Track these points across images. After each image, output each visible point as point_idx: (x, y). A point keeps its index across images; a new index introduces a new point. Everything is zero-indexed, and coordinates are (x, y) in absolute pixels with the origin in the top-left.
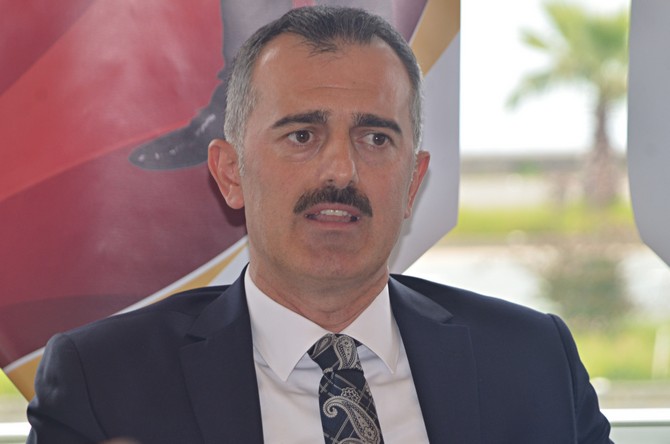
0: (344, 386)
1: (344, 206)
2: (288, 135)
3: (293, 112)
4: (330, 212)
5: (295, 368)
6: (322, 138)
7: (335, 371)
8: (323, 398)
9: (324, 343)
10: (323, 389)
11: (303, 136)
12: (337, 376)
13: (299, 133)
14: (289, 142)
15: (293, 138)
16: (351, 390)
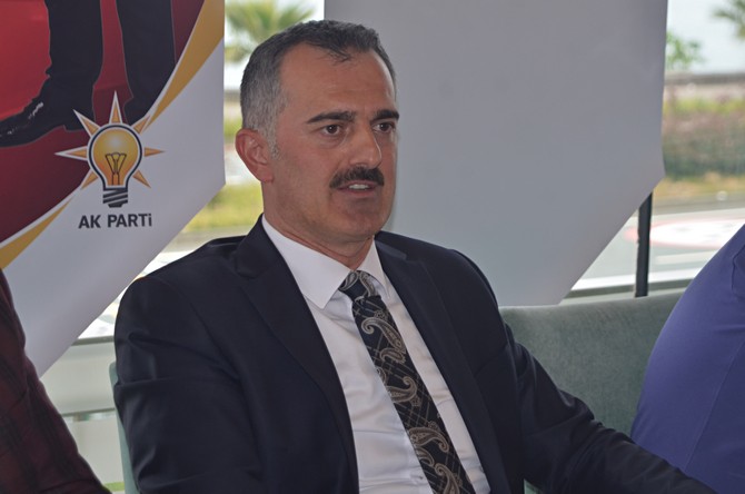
0: (375, 309)
1: (365, 181)
2: (322, 128)
3: (326, 111)
4: (356, 186)
5: (331, 299)
6: (347, 130)
7: (366, 298)
8: (359, 320)
9: (352, 278)
10: (357, 313)
11: (332, 129)
12: (367, 302)
13: (328, 127)
14: (323, 134)
15: (325, 131)
16: (380, 312)
